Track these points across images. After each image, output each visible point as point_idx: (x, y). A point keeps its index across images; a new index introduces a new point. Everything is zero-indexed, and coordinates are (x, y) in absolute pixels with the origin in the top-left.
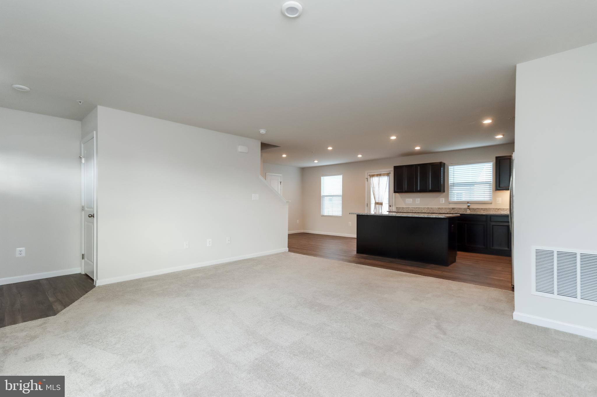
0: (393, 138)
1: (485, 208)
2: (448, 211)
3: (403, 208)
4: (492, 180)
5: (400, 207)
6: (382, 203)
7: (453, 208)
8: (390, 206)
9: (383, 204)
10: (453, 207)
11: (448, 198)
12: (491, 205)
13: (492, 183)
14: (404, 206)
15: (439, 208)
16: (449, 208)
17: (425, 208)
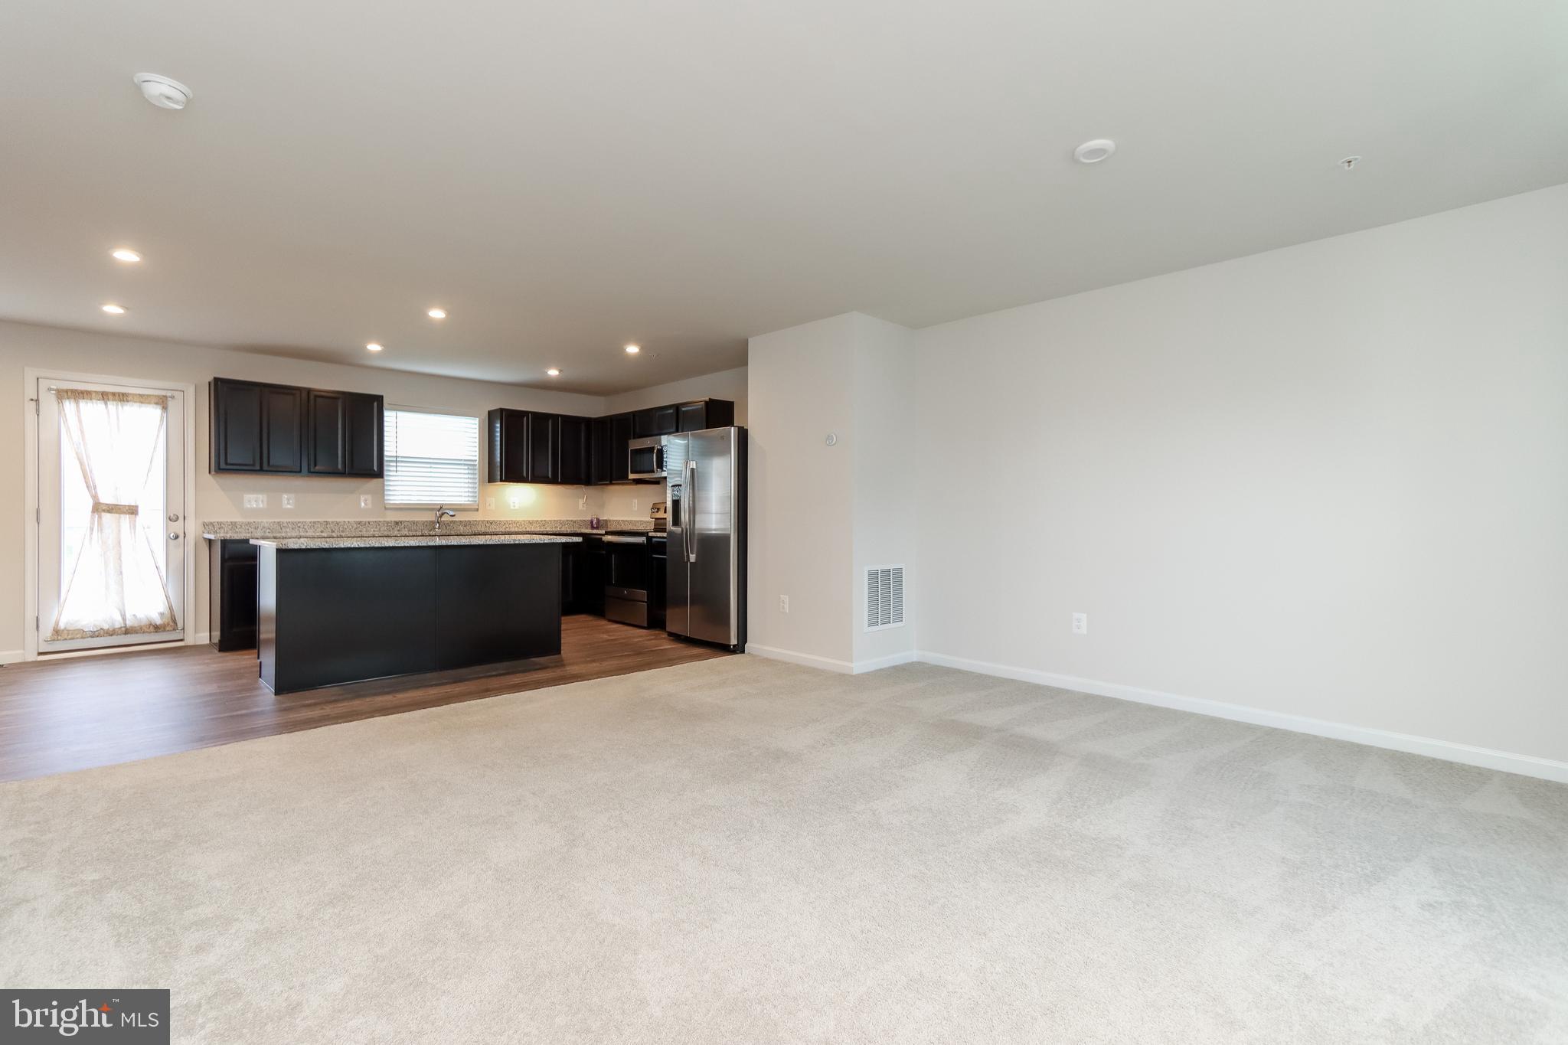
0: (437, 314)
1: (467, 519)
2: (384, 530)
3: (234, 525)
4: (477, 458)
5: (220, 524)
6: (137, 507)
7: (397, 523)
8: (172, 519)
9: (140, 510)
10: (397, 520)
11: (383, 495)
12: (476, 512)
13: (477, 463)
14: (238, 519)
15: (360, 523)
16: (388, 523)
17: (314, 522)
